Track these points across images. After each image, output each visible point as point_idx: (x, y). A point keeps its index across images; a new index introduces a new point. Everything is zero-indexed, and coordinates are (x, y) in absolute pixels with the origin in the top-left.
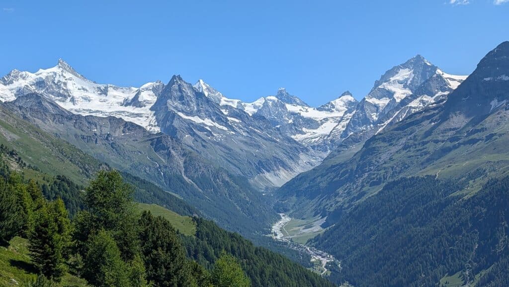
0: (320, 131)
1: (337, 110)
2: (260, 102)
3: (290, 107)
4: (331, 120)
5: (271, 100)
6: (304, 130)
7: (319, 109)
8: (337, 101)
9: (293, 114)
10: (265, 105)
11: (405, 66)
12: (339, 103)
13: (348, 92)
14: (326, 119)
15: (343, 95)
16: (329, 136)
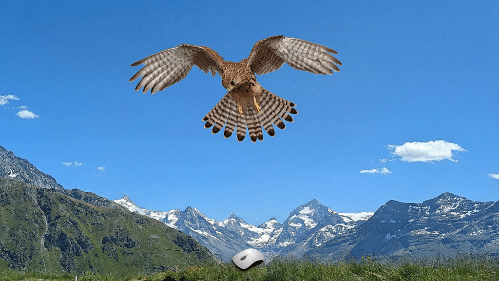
0: (260, 240)
1: (268, 228)
2: (226, 221)
3: (242, 225)
4: (266, 234)
5: (232, 220)
6: (252, 238)
7: (258, 227)
8: (268, 223)
9: (244, 229)
10: (229, 223)
11: (306, 205)
12: (269, 224)
13: (274, 218)
14: (263, 233)
15: (271, 219)
16: (267, 243)
